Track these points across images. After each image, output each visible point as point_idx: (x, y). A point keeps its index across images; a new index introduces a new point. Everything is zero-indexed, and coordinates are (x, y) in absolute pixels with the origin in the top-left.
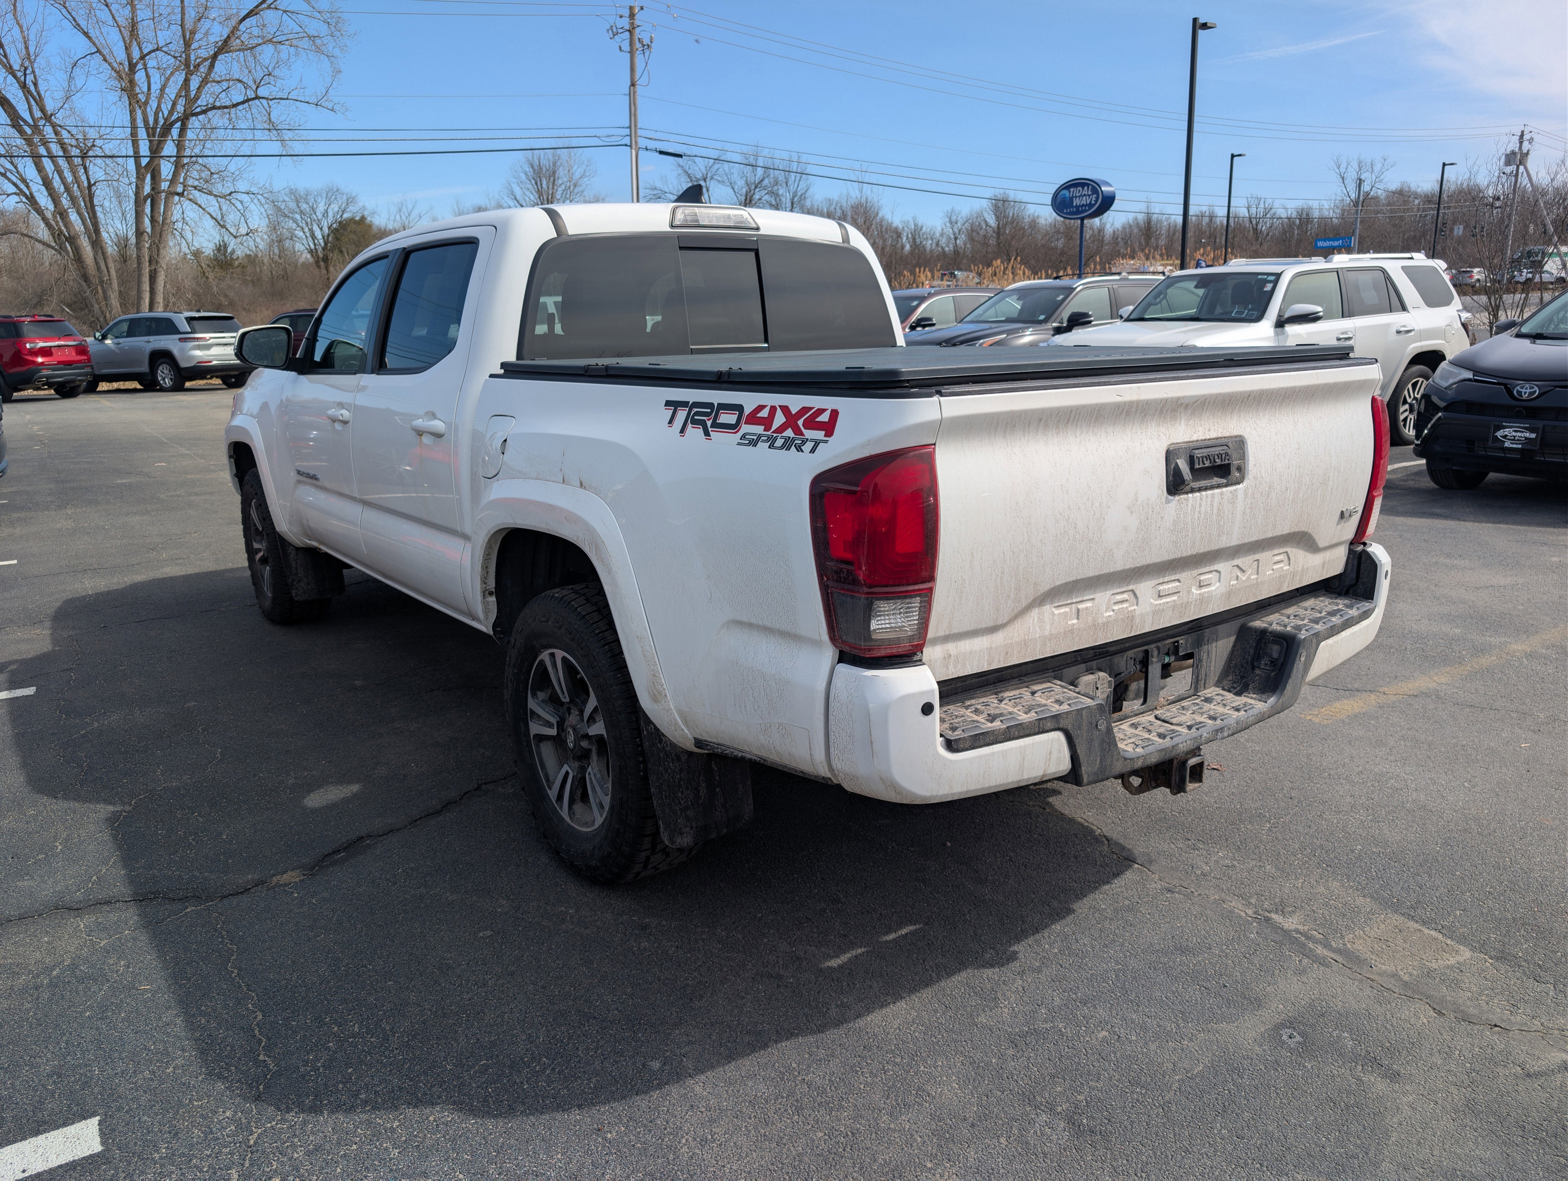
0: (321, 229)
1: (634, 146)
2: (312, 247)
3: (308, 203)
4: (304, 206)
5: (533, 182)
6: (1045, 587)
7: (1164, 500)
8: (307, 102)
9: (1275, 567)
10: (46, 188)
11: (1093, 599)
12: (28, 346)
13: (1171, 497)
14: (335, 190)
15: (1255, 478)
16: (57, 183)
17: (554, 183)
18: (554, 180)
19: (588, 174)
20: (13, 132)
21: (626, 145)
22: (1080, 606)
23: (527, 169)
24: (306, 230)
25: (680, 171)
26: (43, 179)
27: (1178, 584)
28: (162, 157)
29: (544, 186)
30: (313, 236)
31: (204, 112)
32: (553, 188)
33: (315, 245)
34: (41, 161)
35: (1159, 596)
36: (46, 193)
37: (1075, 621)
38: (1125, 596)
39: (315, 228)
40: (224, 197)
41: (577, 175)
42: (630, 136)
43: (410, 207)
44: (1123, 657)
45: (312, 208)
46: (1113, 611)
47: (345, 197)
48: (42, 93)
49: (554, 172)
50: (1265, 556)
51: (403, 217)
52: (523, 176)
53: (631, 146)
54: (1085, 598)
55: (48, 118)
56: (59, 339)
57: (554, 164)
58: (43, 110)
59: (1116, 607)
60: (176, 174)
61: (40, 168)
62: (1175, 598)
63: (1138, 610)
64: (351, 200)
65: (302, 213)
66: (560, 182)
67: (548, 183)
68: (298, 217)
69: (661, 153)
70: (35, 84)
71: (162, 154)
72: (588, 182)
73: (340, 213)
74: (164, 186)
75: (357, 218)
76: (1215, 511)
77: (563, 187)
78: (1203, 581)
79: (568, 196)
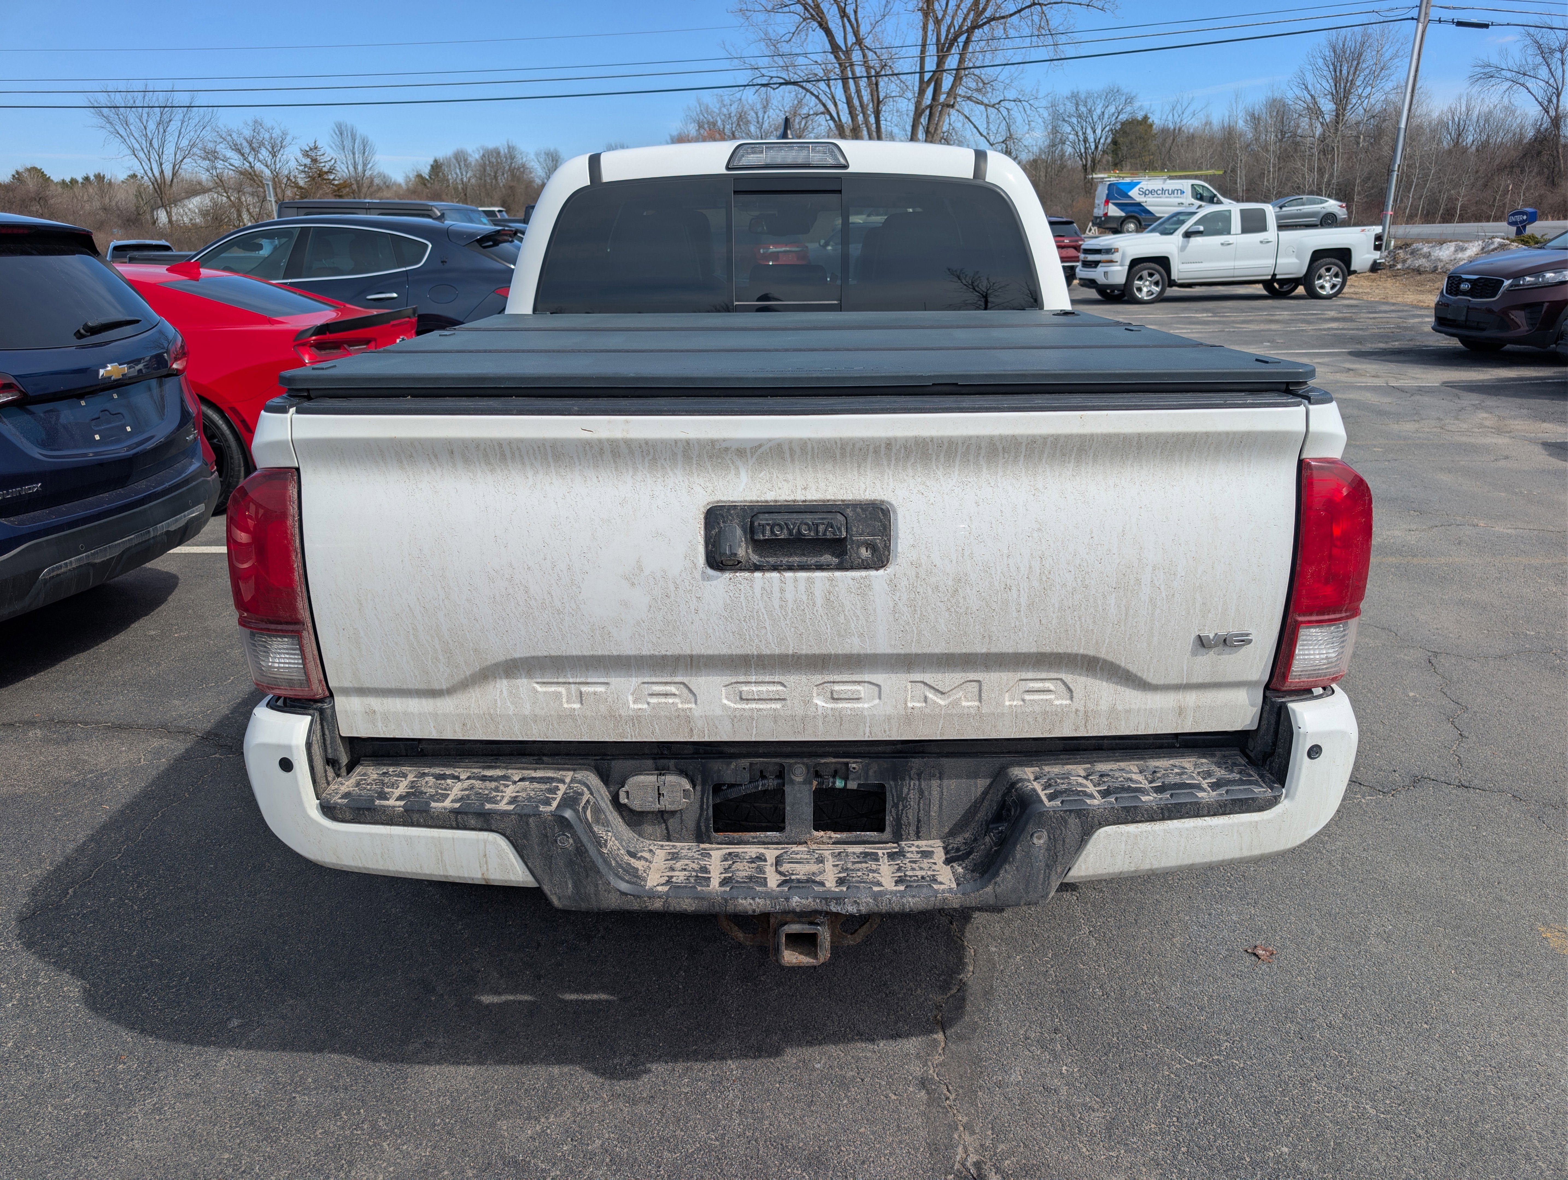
0: (1094, 132)
1: (1422, 20)
2: (1083, 151)
3: (1086, 106)
4: (1083, 109)
5: (1331, 67)
6: (500, 656)
7: (698, 575)
8: (1080, 4)
9: (1027, 697)
10: (849, 107)
11: (607, 683)
12: (762, 251)
13: (710, 572)
14: (1115, 90)
15: (914, 564)
16: (856, 102)
17: (1356, 69)
18: (1358, 64)
19: (1400, 54)
20: (831, 57)
21: (1413, 19)
22: (584, 689)
23: (1327, 54)
24: (1080, 133)
25: (1528, 41)
26: (847, 98)
27: (781, 688)
28: (945, 71)
29: (1345, 72)
30: (1085, 140)
31: (988, 22)
32: (1354, 73)
33: (1086, 148)
34: (848, 82)
35: (741, 699)
36: (847, 112)
37: (577, 706)
38: (672, 689)
39: (1089, 131)
40: (993, 106)
41: (1387, 56)
42: (1420, 7)
43: (1185, 105)
44: (729, 764)
45: (1090, 111)
46: (648, 703)
47: (1124, 98)
48: (860, 20)
49: (1360, 54)
50: (992, 679)
51: (1176, 115)
52: (1320, 62)
53: (1418, 20)
54: (589, 680)
55: (859, 41)
56: (786, 246)
57: (1363, 44)
58: (856, 33)
59: (654, 700)
60: (954, 86)
61: (846, 88)
62: (778, 706)
63: (697, 711)
64: (1130, 100)
65: (1080, 116)
66: (1364, 66)
67: (1349, 68)
68: (1074, 120)
69: (1460, 24)
70: (855, 12)
71: (946, 67)
72: (1399, 64)
73: (1116, 115)
74: (942, 98)
75: (1140, 118)
76: (819, 601)
77: (1367, 71)
78: (838, 692)
79: (1371, 82)
